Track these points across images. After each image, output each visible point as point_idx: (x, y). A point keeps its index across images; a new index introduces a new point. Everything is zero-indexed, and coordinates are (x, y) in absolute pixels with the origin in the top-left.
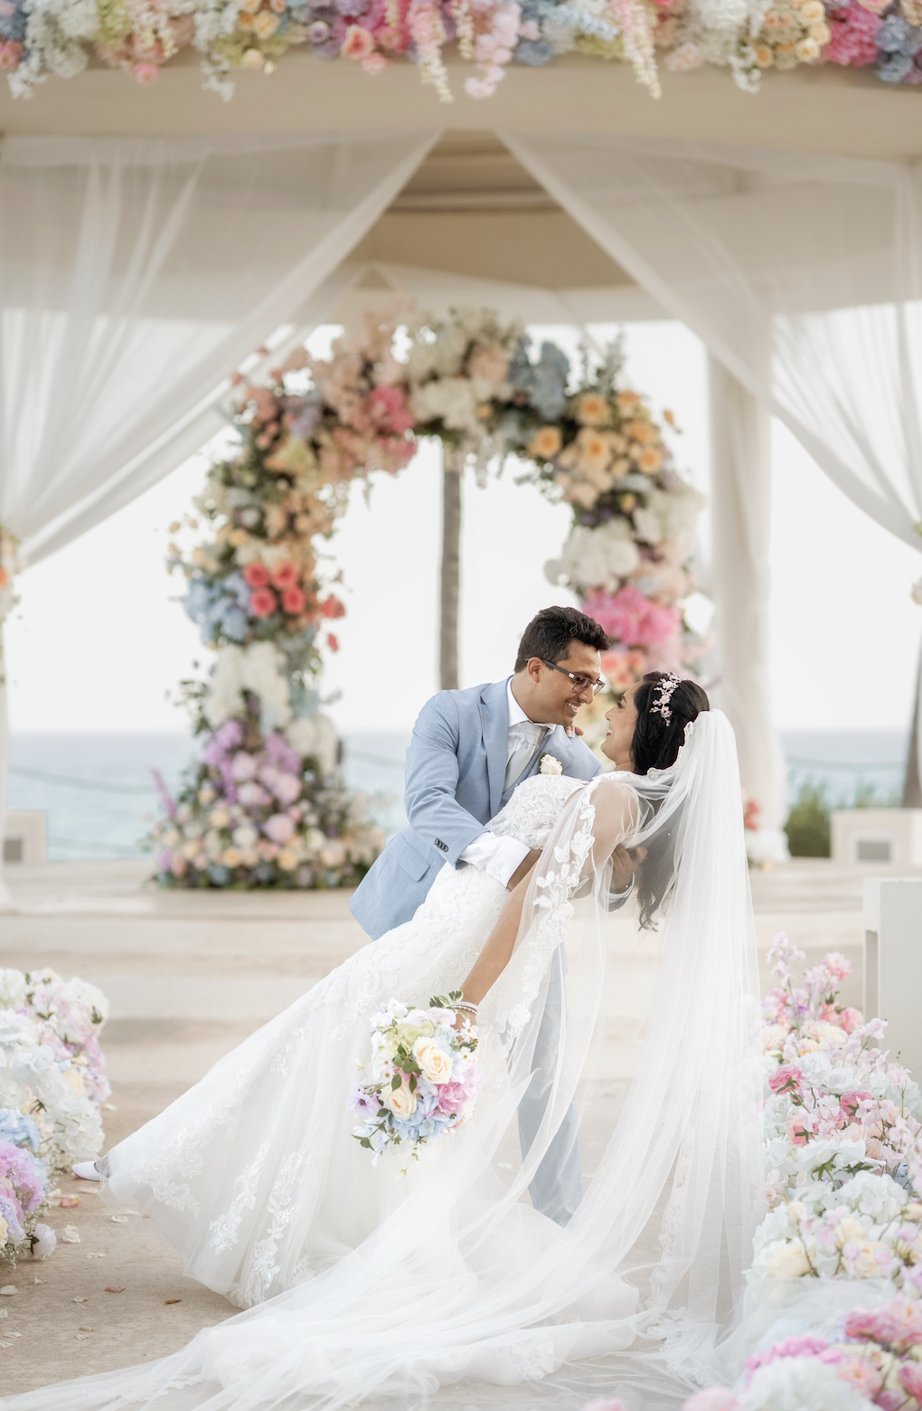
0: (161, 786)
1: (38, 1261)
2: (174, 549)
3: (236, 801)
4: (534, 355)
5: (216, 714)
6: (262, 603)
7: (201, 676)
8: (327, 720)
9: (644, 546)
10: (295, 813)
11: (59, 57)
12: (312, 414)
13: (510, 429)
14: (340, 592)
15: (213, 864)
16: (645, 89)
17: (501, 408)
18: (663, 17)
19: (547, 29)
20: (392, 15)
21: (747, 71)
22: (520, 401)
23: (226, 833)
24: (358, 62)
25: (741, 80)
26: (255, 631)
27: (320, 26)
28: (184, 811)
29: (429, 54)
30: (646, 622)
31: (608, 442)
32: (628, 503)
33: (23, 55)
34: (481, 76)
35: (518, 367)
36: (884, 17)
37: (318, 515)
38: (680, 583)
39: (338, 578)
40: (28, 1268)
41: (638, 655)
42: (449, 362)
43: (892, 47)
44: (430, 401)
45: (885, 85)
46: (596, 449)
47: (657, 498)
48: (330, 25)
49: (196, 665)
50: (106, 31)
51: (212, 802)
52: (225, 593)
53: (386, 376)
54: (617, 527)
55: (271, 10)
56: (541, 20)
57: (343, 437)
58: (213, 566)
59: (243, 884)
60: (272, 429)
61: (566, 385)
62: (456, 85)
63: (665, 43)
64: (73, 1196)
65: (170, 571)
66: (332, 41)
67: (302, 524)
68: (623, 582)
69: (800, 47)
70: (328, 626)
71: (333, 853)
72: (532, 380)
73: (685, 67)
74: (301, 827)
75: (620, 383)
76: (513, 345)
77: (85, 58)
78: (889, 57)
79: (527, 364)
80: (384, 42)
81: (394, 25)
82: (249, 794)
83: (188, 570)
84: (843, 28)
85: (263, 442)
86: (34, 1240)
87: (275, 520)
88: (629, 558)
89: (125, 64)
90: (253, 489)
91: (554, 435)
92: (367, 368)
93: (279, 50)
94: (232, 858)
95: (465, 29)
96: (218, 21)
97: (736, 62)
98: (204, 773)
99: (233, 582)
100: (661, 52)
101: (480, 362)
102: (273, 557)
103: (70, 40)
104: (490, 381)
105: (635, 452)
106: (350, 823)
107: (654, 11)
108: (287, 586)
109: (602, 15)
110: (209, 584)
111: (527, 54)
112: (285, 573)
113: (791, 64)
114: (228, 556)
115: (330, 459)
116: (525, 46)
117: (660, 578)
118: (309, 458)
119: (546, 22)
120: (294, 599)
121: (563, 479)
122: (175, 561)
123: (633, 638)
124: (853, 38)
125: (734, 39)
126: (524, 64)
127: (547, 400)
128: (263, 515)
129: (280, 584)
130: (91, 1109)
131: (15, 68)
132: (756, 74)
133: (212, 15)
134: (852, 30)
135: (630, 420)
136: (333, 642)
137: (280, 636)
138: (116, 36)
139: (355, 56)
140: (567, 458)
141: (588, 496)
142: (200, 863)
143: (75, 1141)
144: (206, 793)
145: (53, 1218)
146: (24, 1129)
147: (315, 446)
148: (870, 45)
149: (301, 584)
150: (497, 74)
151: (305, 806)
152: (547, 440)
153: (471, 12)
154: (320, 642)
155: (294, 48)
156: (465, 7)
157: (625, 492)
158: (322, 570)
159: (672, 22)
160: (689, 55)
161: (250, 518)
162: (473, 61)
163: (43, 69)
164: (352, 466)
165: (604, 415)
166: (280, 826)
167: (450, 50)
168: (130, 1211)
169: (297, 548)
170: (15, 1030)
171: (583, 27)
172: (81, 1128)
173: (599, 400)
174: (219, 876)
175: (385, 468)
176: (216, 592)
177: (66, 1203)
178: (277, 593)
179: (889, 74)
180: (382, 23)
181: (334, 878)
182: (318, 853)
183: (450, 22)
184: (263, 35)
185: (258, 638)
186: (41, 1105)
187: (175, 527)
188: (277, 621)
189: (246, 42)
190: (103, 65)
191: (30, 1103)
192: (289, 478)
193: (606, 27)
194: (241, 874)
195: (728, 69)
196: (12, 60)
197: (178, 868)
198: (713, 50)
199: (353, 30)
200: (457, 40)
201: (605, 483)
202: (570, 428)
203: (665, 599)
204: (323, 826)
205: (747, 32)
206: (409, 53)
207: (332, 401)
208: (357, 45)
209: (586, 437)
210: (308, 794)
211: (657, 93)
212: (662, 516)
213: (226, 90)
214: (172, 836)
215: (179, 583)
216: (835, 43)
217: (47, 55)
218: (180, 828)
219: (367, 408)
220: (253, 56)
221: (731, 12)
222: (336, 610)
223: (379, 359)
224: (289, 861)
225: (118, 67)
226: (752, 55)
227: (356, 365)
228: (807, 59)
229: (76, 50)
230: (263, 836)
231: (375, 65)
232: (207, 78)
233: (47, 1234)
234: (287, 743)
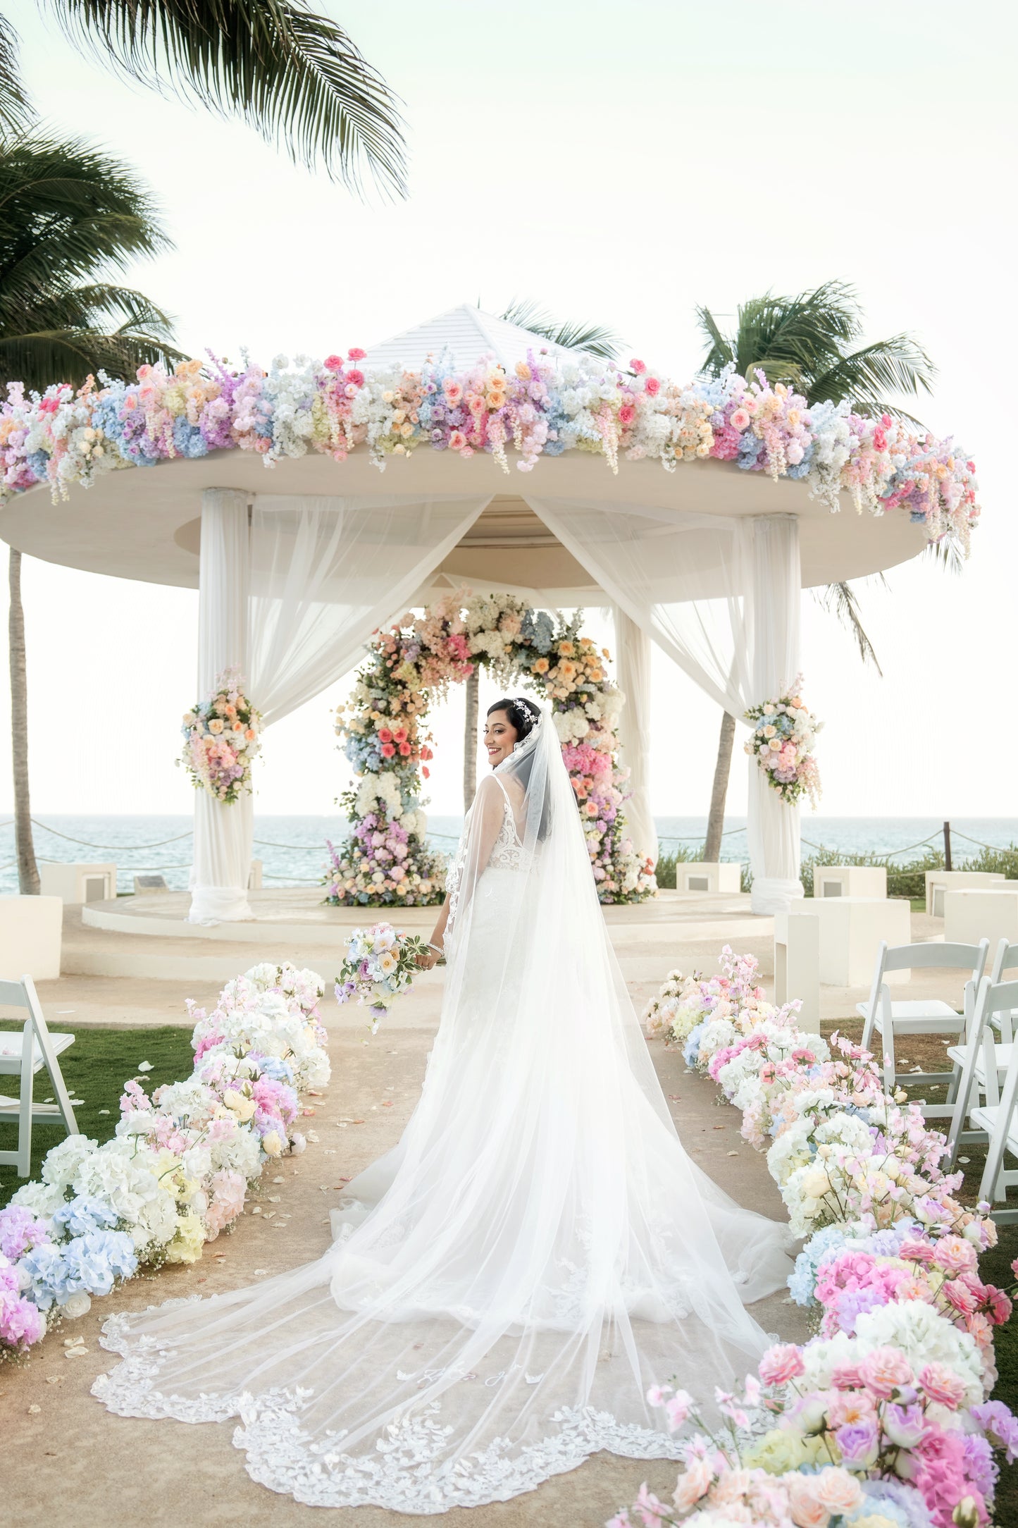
0: (331, 848)
1: (294, 1156)
2: (341, 721)
3: (373, 858)
4: (535, 619)
5: (362, 809)
6: (388, 751)
7: (354, 790)
8: (422, 813)
9: (591, 721)
10: (405, 864)
11: (292, 446)
12: (417, 648)
13: (521, 659)
14: (430, 745)
15: (361, 892)
16: (610, 469)
17: (517, 647)
18: (624, 430)
19: (562, 435)
20: (477, 426)
21: (669, 461)
22: (527, 644)
23: (368, 875)
24: (458, 451)
25: (666, 465)
26: (384, 766)
27: (438, 431)
28: (344, 863)
29: (498, 446)
30: (594, 762)
31: (574, 666)
32: (584, 698)
33: (271, 445)
34: (526, 460)
35: (526, 625)
36: (743, 433)
37: (419, 703)
38: (612, 742)
39: (429, 738)
40: (288, 1161)
41: (589, 780)
42: (490, 624)
43: (747, 450)
44: (479, 643)
45: (740, 471)
46: (568, 670)
47: (599, 696)
48: (443, 431)
49: (351, 784)
50: (317, 432)
51: (360, 858)
52: (367, 744)
53: (455, 629)
54: (578, 711)
55: (410, 422)
56: (559, 430)
57: (433, 661)
58: (362, 731)
59: (377, 904)
60: (394, 657)
61: (552, 636)
62: (512, 465)
63: (625, 445)
64: (310, 1108)
65: (339, 734)
66: (443, 441)
67: (410, 708)
68: (581, 741)
69: (699, 448)
70: (422, 763)
71: (425, 886)
72: (534, 633)
73: (636, 458)
74: (408, 873)
75: (580, 636)
76: (523, 613)
77: (306, 448)
78: (744, 455)
79: (531, 624)
80: (473, 441)
81: (478, 431)
82: (380, 854)
83: (348, 732)
84: (722, 439)
85: (389, 664)
86: (292, 1143)
87: (395, 706)
88: (585, 728)
89: (328, 451)
90: (383, 690)
91: (546, 661)
92: (445, 625)
93: (414, 445)
94: (371, 890)
95: (518, 434)
96: (382, 428)
97: (662, 454)
98: (355, 843)
99: (371, 739)
100: (622, 450)
101: (506, 623)
102: (394, 725)
103: (298, 437)
104: (511, 632)
105: (588, 671)
106: (435, 870)
107: (620, 427)
108: (402, 741)
109: (593, 428)
110: (360, 741)
111: (550, 449)
112: (401, 735)
113: (693, 458)
114: (370, 724)
115: (426, 673)
116: (549, 444)
117: (602, 739)
118: (415, 672)
119: (561, 431)
120: (405, 748)
121: (549, 686)
122: (341, 728)
123: (587, 771)
124: (726, 444)
125: (663, 443)
126: (549, 455)
127: (542, 644)
128: (389, 703)
129: (397, 740)
130: (323, 1055)
131: (267, 451)
132: (674, 462)
133: (378, 424)
134: (726, 440)
135: (585, 654)
136: (426, 772)
137: (397, 768)
138: (323, 436)
139: (456, 448)
140: (552, 675)
141: (563, 694)
142: (354, 892)
143: (313, 1075)
144: (357, 853)
145: (300, 1124)
146: (284, 1070)
147: (417, 666)
148: (735, 448)
149: (409, 740)
150: (535, 459)
151: (410, 861)
152: (541, 665)
153: (521, 424)
154: (419, 772)
155: (421, 443)
156: (518, 422)
157: (582, 693)
158: (421, 733)
159: (630, 433)
160: (639, 451)
161: (382, 705)
162: (520, 452)
163: (282, 454)
164: (438, 677)
165: (571, 652)
166: (397, 872)
167: (509, 445)
168: (347, 1119)
169: (407, 721)
170: (276, 1007)
171: (582, 434)
172: (318, 1067)
173: (570, 643)
174: (364, 899)
175: (455, 679)
176: (363, 745)
177: (307, 1113)
178: (396, 745)
179: (745, 464)
180: (471, 430)
181: (425, 900)
182: (418, 886)
183: (509, 430)
184: (405, 436)
185: (386, 770)
186: (292, 1052)
187: (341, 710)
188: (396, 760)
189: (396, 440)
190: (316, 452)
191: (286, 1051)
192: (403, 684)
193: (595, 433)
194: (376, 897)
195: (660, 458)
196: (265, 448)
197: (341, 895)
198: (651, 449)
199: (454, 433)
200: (513, 440)
201: (573, 688)
202: (554, 659)
203: (604, 751)
204: (420, 872)
205: (671, 440)
206: (485, 447)
207: (426, 642)
208: (458, 441)
209: (563, 663)
210: (412, 855)
211: (616, 472)
212: (601, 706)
213: (382, 466)
214: (338, 876)
215: (343, 740)
216: (715, 449)
217: (284, 446)
218: (342, 873)
219: (445, 646)
220: (400, 447)
221: (663, 428)
222: (428, 755)
223: (452, 620)
224: (402, 891)
225: (324, 453)
226: (672, 452)
227: (440, 624)
228: (702, 455)
229: (301, 443)
230: (388, 877)
231: (468, 453)
232: (372, 458)
233: (300, 1140)
234: (401, 827)
